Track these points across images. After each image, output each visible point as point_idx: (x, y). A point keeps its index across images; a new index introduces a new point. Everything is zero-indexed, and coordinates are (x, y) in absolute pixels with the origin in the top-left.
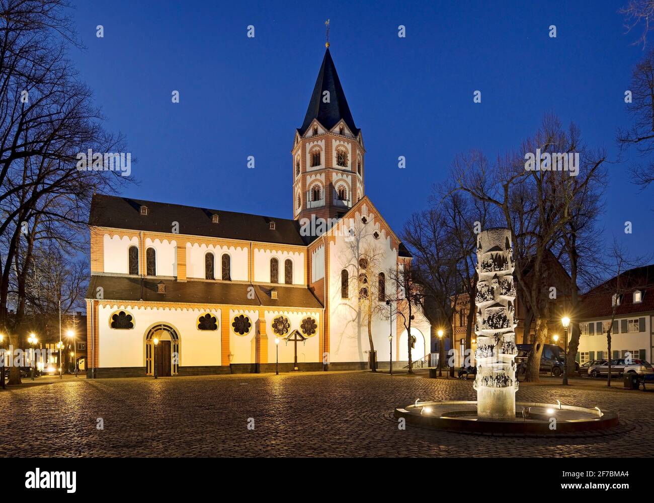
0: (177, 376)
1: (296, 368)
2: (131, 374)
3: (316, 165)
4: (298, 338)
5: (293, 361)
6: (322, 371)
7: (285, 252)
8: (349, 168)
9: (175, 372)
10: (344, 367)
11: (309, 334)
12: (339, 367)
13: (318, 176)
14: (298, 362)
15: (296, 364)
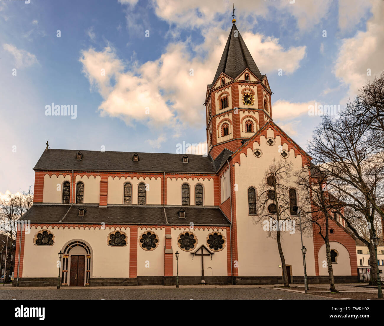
0: (89, 286)
1: (203, 281)
2: (48, 283)
3: (225, 107)
4: (205, 252)
5: (200, 275)
6: (231, 284)
7: (196, 179)
8: (256, 106)
9: (87, 282)
10: (255, 281)
11: (216, 249)
12: (249, 281)
13: (226, 116)
14: (205, 275)
15: (203, 277)
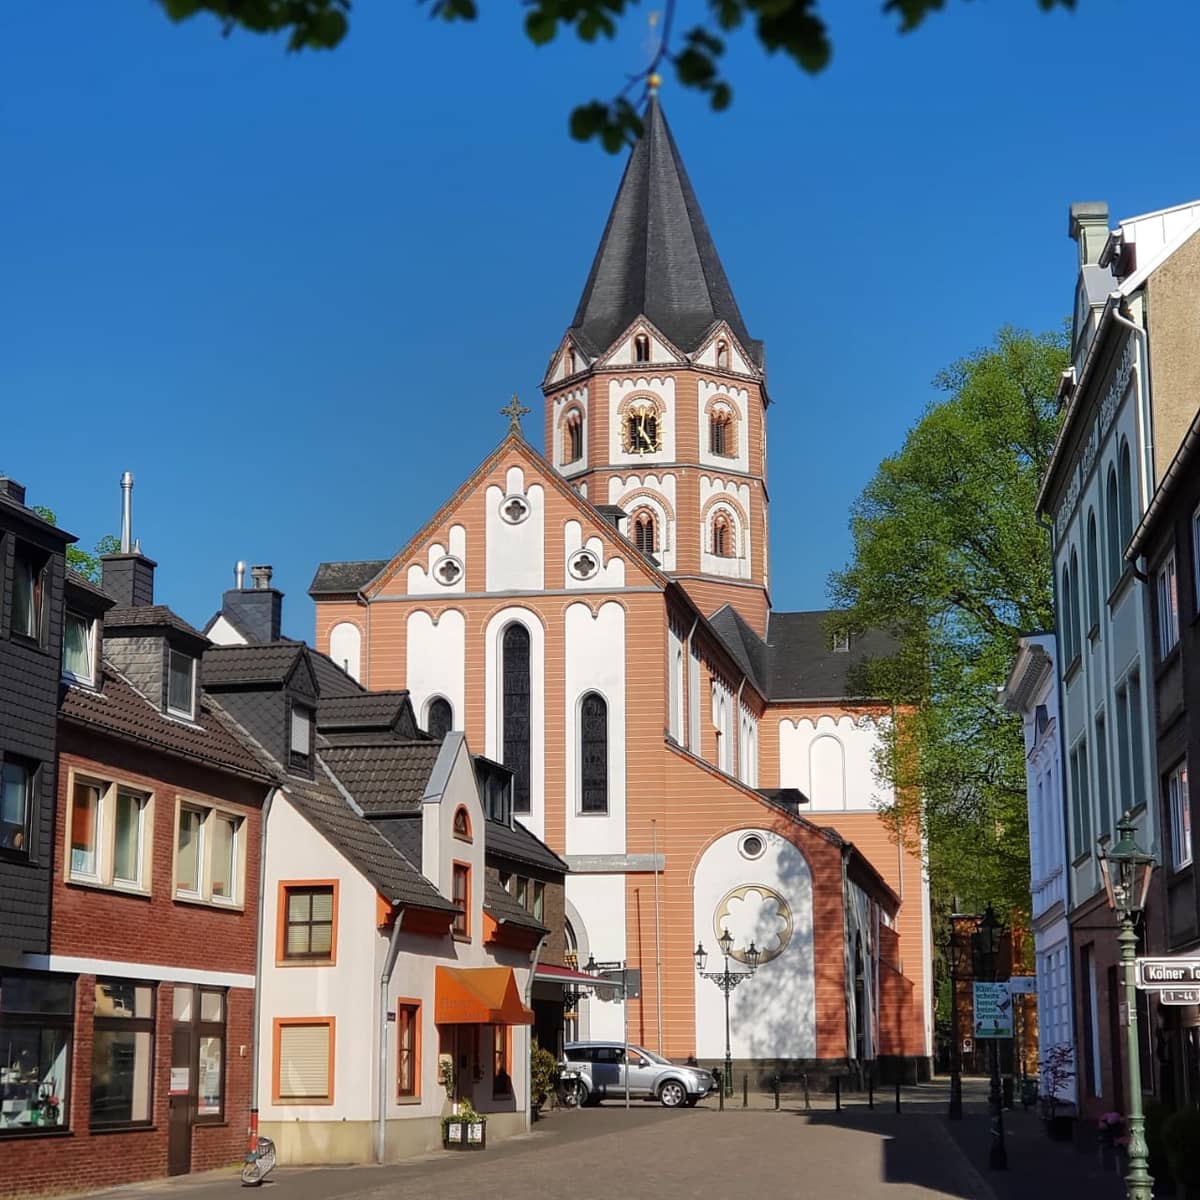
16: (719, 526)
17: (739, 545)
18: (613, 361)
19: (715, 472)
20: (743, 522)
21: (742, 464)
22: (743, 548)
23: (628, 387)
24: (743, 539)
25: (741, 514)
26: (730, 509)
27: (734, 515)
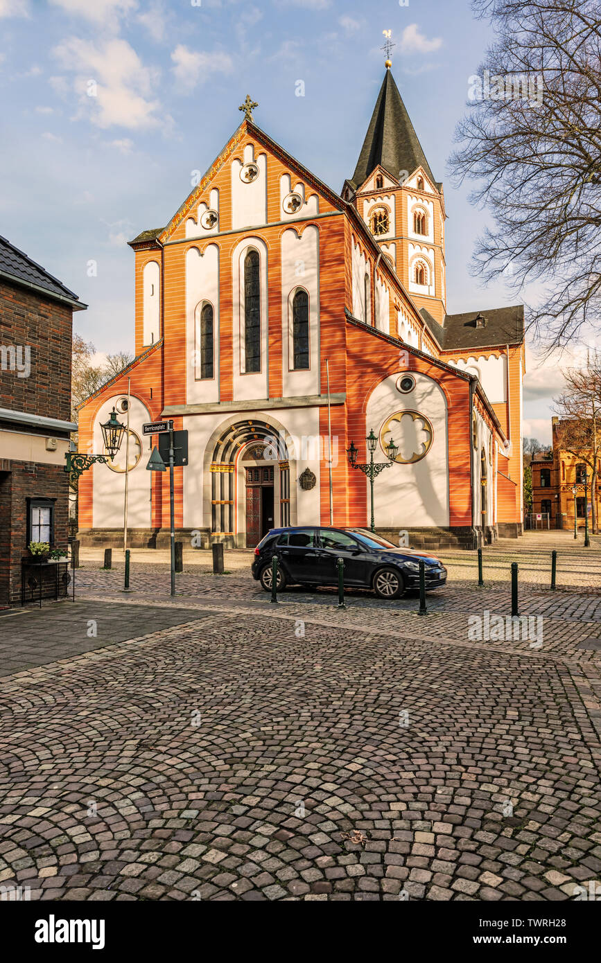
16: (419, 270)
17: (428, 279)
18: (365, 190)
19: (414, 242)
20: (431, 268)
21: (429, 238)
22: (431, 280)
23: (372, 202)
24: (431, 276)
25: (429, 264)
26: (425, 262)
27: (427, 265)
